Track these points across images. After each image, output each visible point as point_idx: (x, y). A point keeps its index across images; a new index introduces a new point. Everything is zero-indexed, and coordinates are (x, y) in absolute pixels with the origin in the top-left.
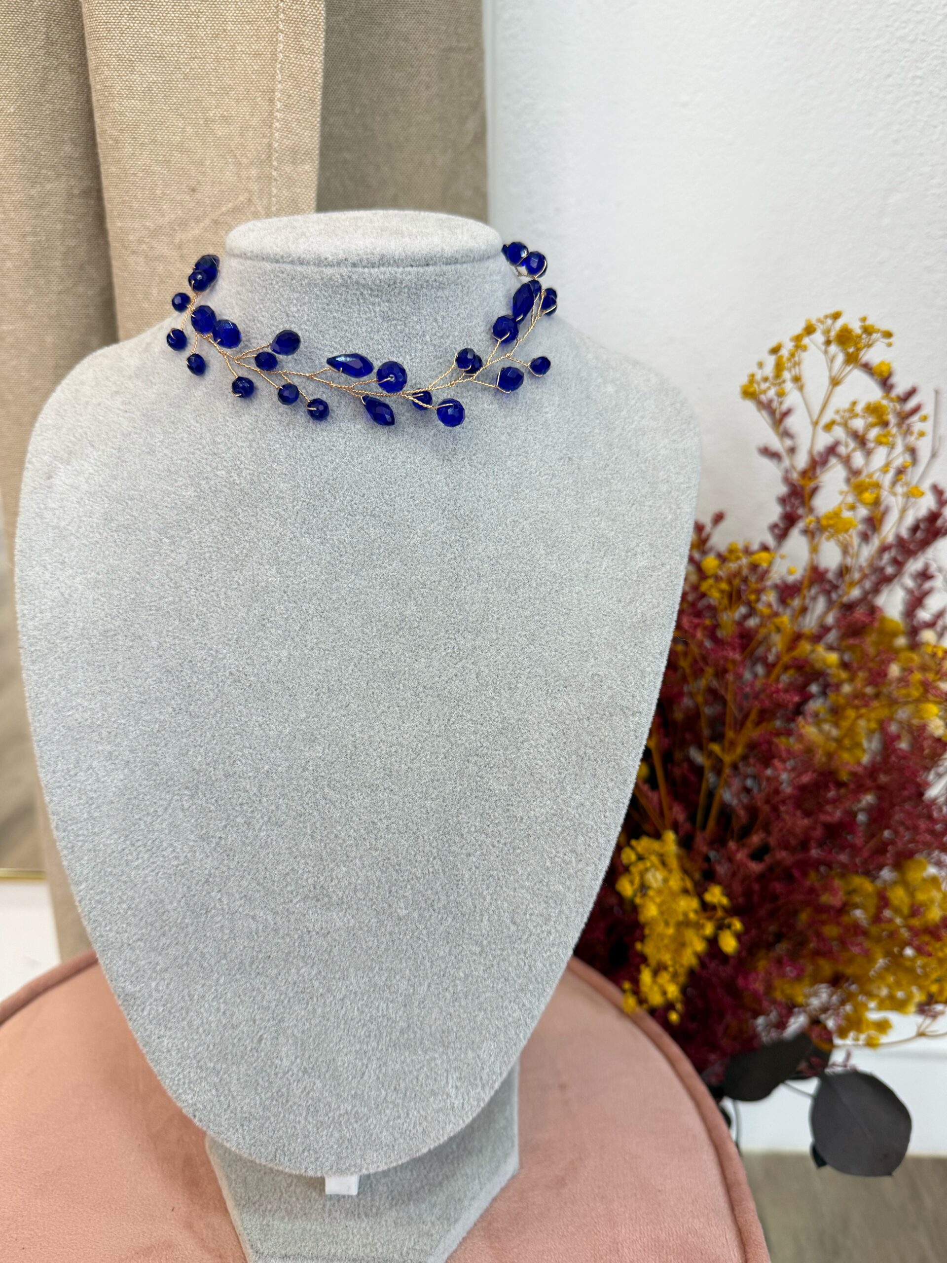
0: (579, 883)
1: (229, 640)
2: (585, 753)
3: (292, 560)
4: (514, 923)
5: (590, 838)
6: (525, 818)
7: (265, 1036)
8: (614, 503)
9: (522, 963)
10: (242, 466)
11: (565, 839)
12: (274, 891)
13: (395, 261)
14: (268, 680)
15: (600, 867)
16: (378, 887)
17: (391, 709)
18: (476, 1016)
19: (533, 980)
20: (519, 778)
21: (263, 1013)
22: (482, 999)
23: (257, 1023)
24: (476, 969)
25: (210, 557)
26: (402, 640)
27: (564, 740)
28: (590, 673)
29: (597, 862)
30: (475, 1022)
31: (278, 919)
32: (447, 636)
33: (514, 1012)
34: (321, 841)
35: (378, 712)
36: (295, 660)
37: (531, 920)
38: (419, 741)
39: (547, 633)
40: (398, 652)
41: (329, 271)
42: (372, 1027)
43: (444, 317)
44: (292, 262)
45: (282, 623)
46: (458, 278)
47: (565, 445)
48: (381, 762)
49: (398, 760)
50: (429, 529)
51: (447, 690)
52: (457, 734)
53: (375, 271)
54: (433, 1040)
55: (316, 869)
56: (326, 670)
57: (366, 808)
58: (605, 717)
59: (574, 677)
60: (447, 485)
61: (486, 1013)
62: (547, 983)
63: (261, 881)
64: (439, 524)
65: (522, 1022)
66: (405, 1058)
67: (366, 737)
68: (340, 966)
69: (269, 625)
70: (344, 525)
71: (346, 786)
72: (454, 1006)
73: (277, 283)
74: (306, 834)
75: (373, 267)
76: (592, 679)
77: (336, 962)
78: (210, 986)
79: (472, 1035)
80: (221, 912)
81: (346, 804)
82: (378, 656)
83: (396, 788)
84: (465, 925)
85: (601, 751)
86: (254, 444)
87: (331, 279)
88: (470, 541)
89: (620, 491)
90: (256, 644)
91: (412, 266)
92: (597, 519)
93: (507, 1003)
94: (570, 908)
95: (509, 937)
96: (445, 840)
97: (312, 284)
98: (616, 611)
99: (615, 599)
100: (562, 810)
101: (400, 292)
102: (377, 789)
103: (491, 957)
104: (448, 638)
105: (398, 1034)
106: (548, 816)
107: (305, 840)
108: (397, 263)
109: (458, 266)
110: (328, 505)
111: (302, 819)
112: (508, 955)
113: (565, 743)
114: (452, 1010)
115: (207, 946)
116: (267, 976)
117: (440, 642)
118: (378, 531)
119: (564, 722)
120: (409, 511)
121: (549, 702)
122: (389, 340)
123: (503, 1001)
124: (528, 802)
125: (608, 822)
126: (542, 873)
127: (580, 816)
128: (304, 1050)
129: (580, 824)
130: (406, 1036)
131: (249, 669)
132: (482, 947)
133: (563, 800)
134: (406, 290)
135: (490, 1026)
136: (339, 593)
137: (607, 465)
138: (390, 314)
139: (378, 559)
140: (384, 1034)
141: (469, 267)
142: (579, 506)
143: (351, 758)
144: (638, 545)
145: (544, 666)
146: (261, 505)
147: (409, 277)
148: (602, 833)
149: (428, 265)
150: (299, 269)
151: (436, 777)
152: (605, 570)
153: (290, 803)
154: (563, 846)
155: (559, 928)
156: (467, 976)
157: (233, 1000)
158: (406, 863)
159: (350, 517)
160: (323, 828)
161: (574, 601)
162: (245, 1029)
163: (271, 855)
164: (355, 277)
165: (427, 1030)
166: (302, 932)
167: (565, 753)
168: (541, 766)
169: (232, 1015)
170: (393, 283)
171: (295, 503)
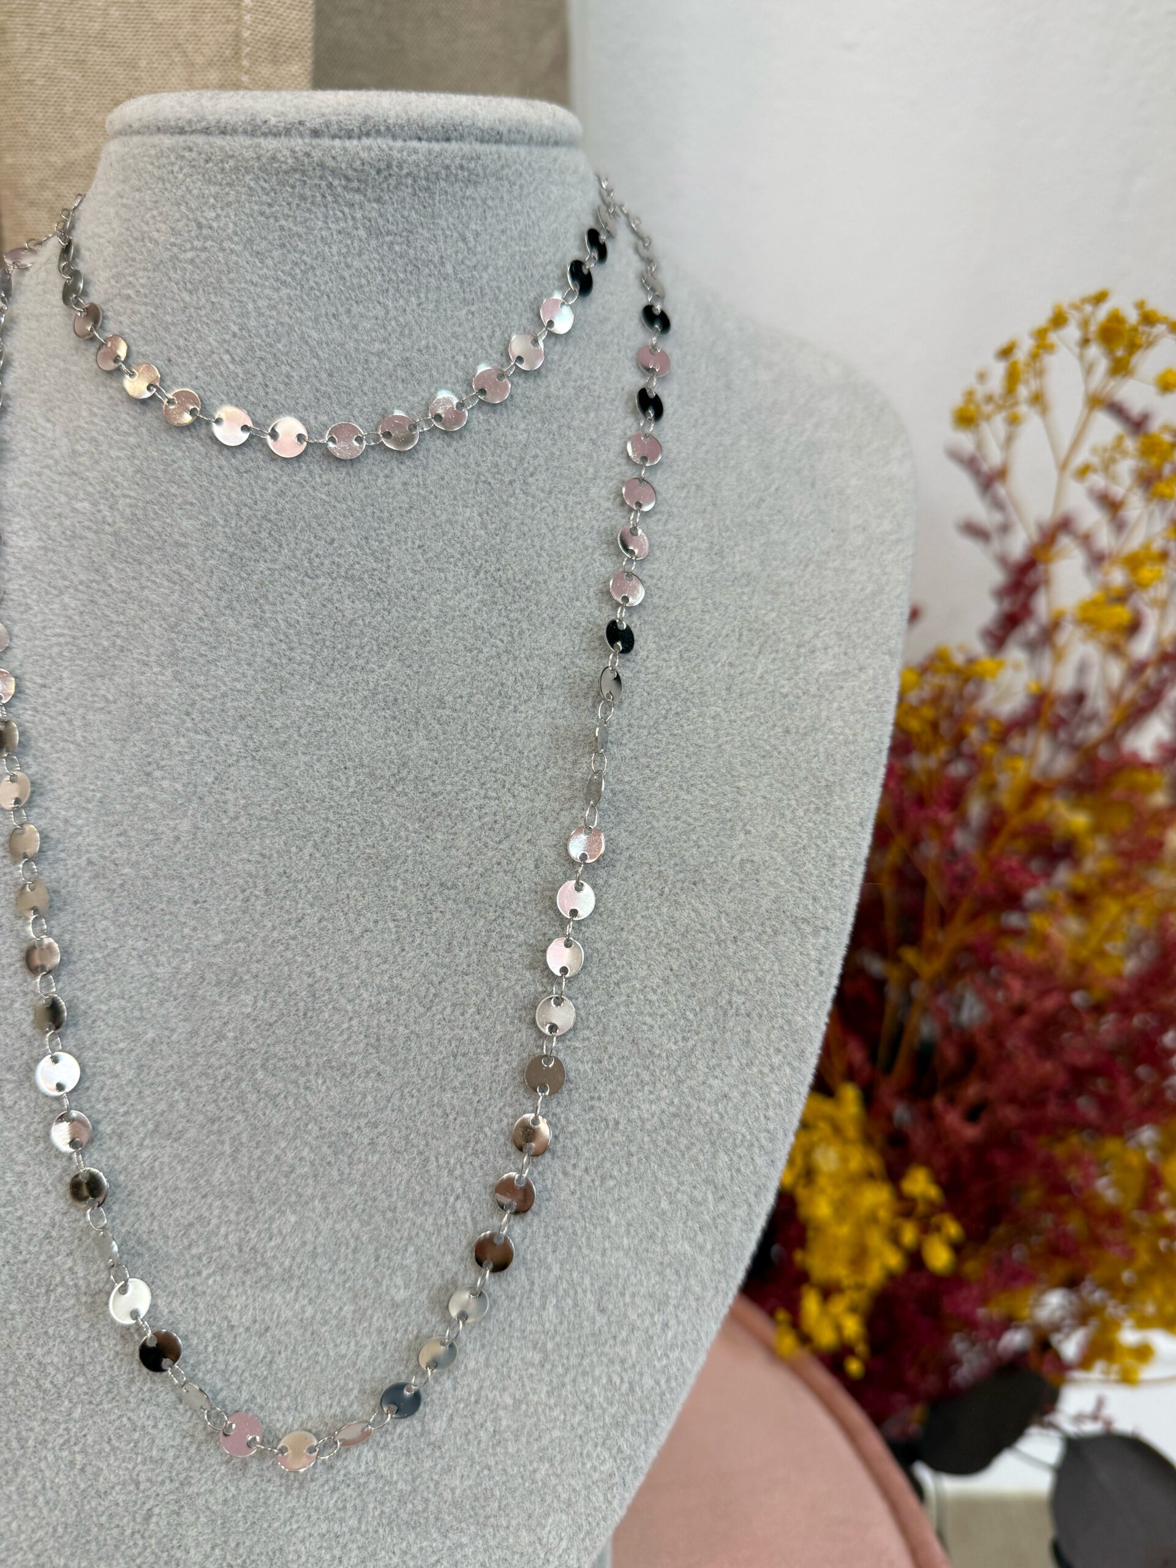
0: (720, 1238)
1: (88, 801)
2: (730, 1002)
3: (202, 655)
4: (603, 1311)
5: (740, 1157)
6: (623, 1121)
7: (156, 1510)
8: (775, 563)
9: (616, 1379)
10: (118, 492)
11: (694, 1159)
12: (167, 1254)
13: (388, 128)
14: (156, 875)
15: (757, 1209)
16: (355, 1251)
17: (381, 925)
18: (535, 1471)
19: (637, 1406)
20: (611, 1049)
21: (153, 1470)
22: (545, 1441)
23: (142, 1487)
24: (534, 1391)
25: (60, 654)
26: (402, 800)
27: (693, 979)
28: (738, 858)
29: (752, 1199)
30: (534, 1482)
31: (176, 1303)
32: (482, 792)
33: (604, 1462)
34: (251, 1167)
35: (357, 931)
36: (205, 838)
37: (633, 1302)
38: (431, 983)
39: (662, 787)
40: (395, 821)
41: (270, 144)
42: (348, 1492)
43: (477, 234)
44: (206, 131)
45: (183, 769)
46: (503, 167)
47: (689, 464)
48: (361, 1022)
49: (392, 1018)
50: (451, 603)
51: (482, 890)
52: (501, 970)
53: (352, 144)
54: (458, 1513)
55: (242, 1217)
56: (262, 855)
57: (331, 1108)
58: (765, 937)
59: (709, 866)
60: (484, 526)
61: (552, 1465)
62: (661, 1412)
63: (145, 1237)
64: (470, 596)
65: (617, 1479)
66: (409, 1545)
67: (333, 977)
68: (289, 1387)
69: (158, 774)
70: (296, 595)
71: (296, 1067)
72: (495, 1455)
73: (181, 169)
74: (222, 1153)
75: (350, 138)
76: (742, 868)
77: (281, 1380)
78: (57, 1423)
79: (527, 1504)
80: (73, 1291)
81: (296, 1101)
82: (357, 830)
83: (387, 1070)
84: (514, 1315)
85: (758, 997)
86: (138, 452)
87: (274, 158)
88: (525, 625)
89: (784, 543)
90: (135, 807)
91: (420, 139)
92: (746, 590)
93: (589, 1447)
94: (703, 1283)
95: (593, 1335)
96: (477, 1164)
97: (242, 168)
98: (782, 749)
99: (778, 730)
100: (688, 1106)
101: (399, 184)
102: (353, 1072)
103: (560, 1370)
104: (485, 797)
105: (395, 1503)
106: (665, 1118)
107: (222, 1164)
108: (390, 131)
109: (503, 148)
110: (268, 557)
111: (215, 1127)
112: (592, 1365)
113: (693, 985)
114: (492, 1462)
115: (49, 1352)
116: (158, 1405)
117: (471, 803)
118: (358, 605)
119: (692, 947)
120: (414, 572)
121: (665, 910)
122: (381, 270)
123: (582, 1446)
124: (628, 1093)
125: (771, 1127)
126: (652, 1223)
127: (722, 1117)
128: (227, 1535)
129: (720, 1131)
130: (410, 1506)
131: (121, 854)
132: (544, 1350)
133: (691, 1088)
134: (410, 181)
135: (560, 1488)
136: (289, 716)
137: (762, 500)
138: (381, 222)
139: (358, 656)
140: (371, 1506)
141: (522, 151)
142: (715, 567)
143: (305, 1014)
144: (816, 635)
145: (656, 845)
146: (148, 559)
147: (414, 157)
148: (761, 1147)
149: (448, 140)
150: (219, 141)
151: (462, 1050)
152: (761, 678)
153: (194, 1098)
154: (692, 1173)
155: (684, 1317)
156: (517, 1403)
157: (97, 1447)
158: (405, 1207)
159: (307, 580)
160: (253, 1144)
161: (708, 731)
162: (121, 1499)
163: (160, 1192)
164: (317, 155)
165: (447, 1495)
166: (219, 1326)
167: (693, 1003)
168: (652, 1027)
169: (97, 1475)
170: (385, 168)
171: (208, 554)
